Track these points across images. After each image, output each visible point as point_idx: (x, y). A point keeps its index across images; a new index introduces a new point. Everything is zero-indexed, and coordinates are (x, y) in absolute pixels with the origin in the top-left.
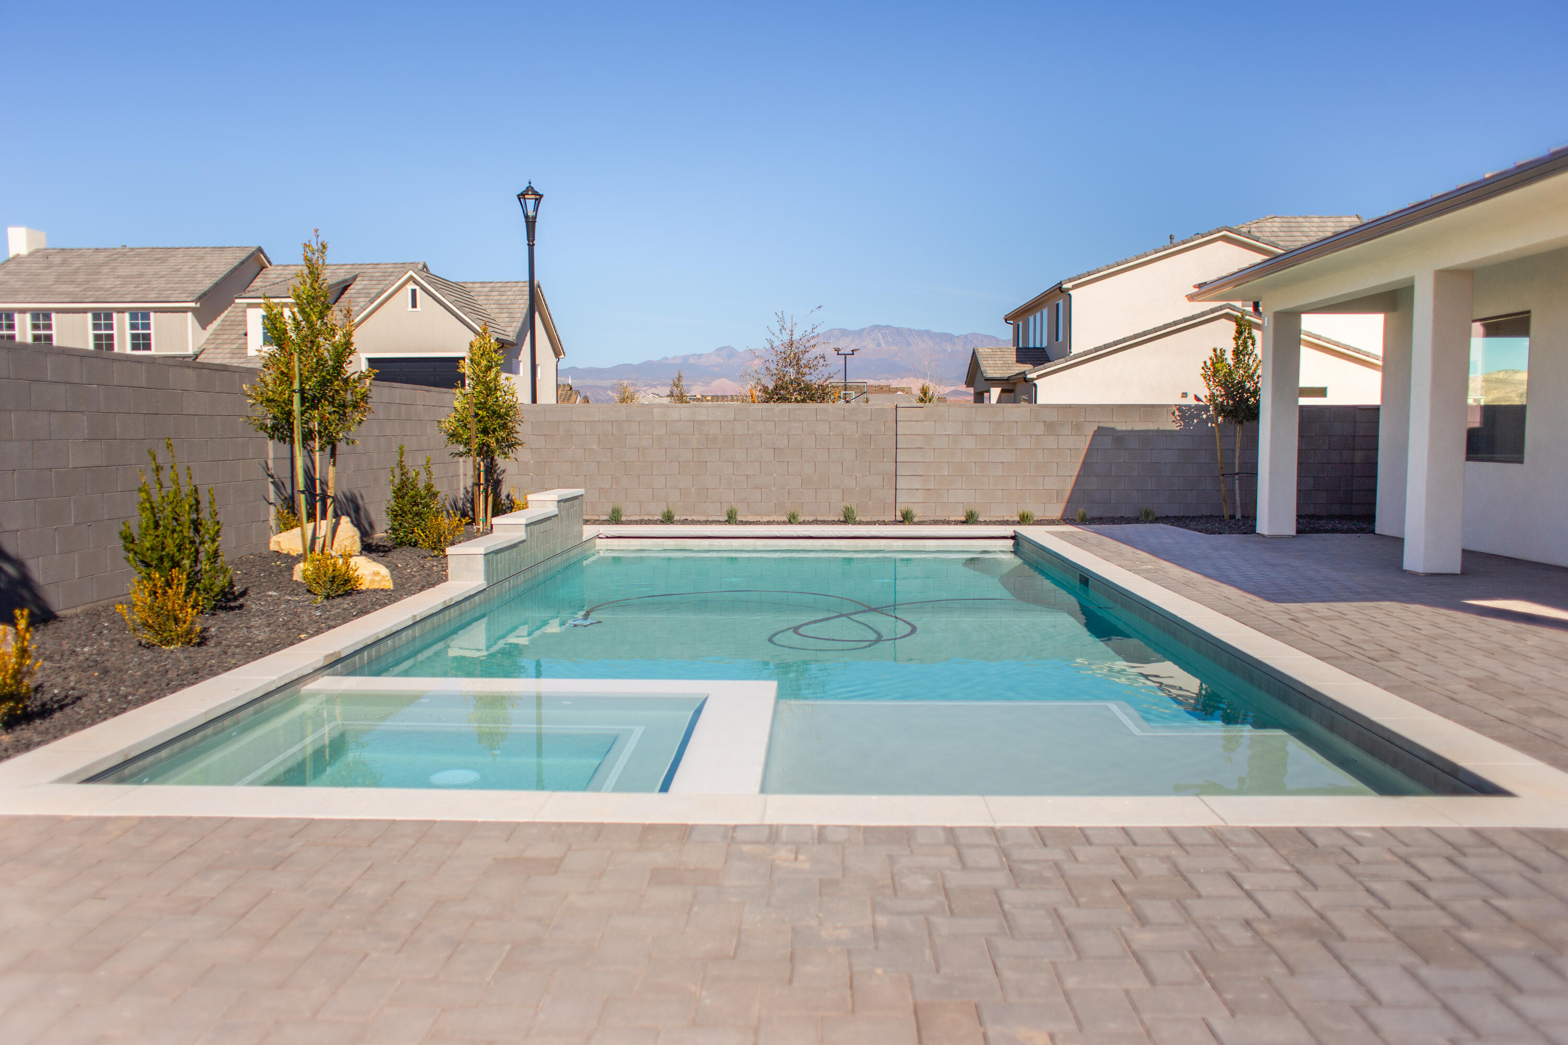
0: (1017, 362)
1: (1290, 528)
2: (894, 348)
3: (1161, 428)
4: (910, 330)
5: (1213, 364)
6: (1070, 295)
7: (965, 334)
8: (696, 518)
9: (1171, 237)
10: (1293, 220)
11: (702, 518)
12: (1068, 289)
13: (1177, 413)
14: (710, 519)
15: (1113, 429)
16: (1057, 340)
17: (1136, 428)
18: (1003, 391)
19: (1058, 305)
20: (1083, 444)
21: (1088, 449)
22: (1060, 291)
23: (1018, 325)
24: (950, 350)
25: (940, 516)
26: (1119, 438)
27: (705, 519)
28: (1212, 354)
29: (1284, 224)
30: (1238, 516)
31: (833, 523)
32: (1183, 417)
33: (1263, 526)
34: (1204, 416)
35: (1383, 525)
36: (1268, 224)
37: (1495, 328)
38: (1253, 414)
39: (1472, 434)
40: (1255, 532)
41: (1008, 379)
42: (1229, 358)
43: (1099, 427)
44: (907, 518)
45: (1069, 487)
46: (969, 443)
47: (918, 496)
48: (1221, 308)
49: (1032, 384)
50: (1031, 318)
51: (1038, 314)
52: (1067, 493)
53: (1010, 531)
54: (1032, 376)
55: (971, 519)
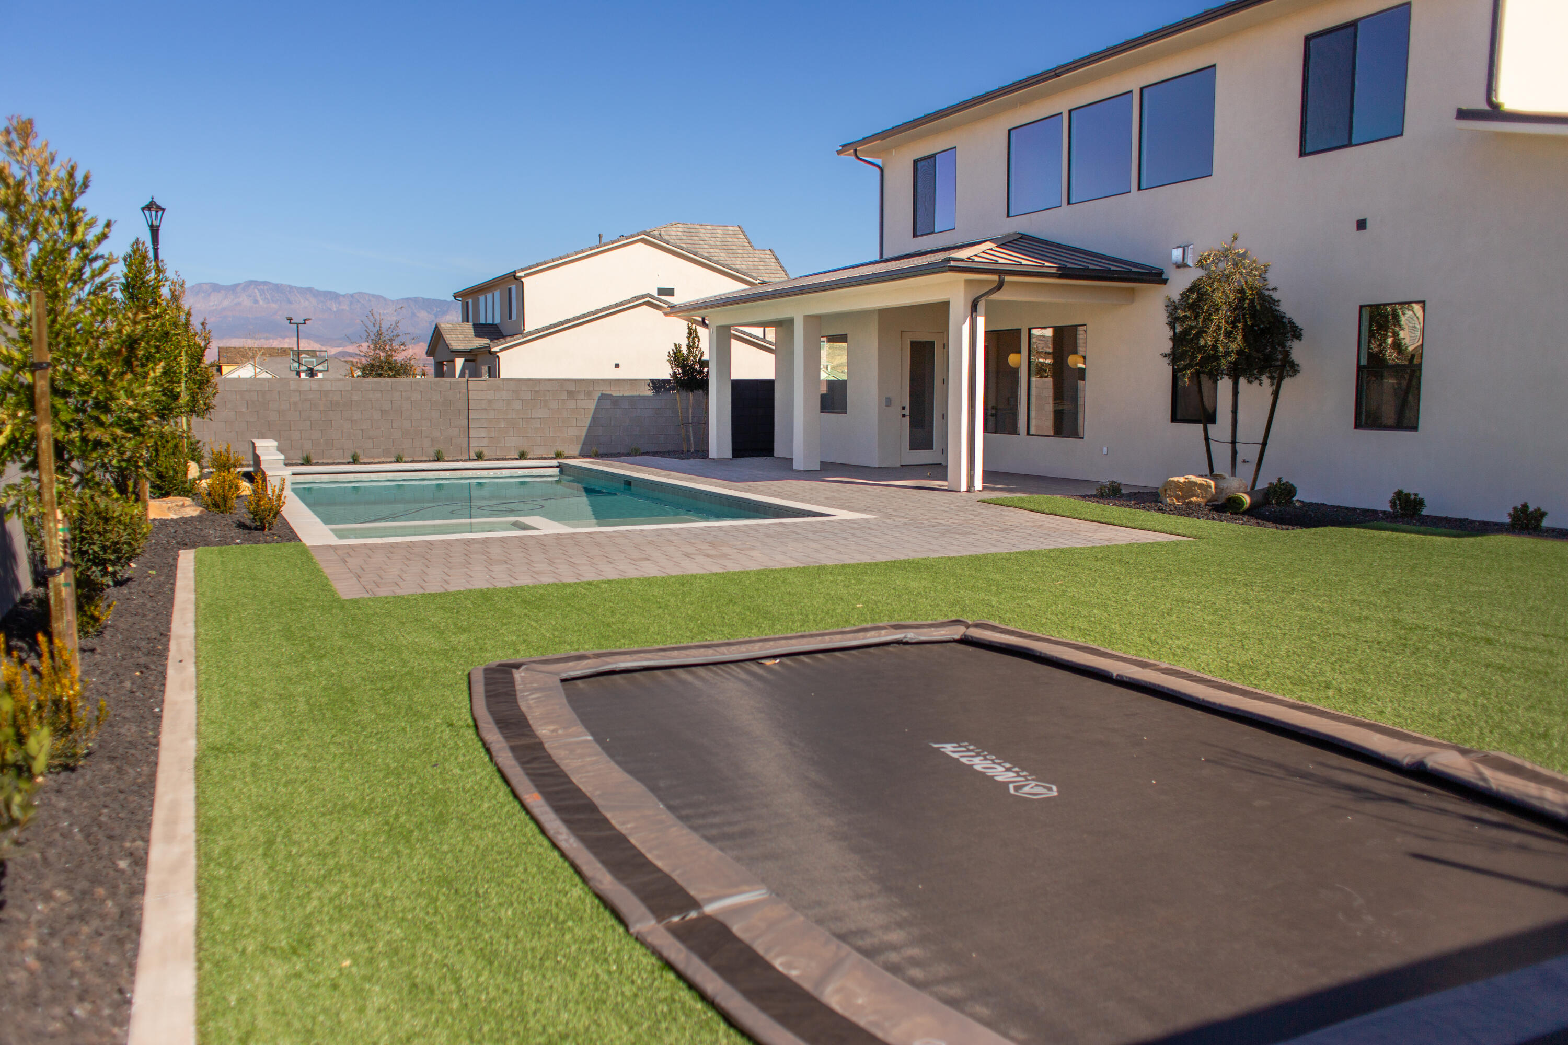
0: (476, 336)
1: (728, 454)
2: (274, 306)
3: (642, 394)
4: (291, 287)
5: (674, 353)
6: (523, 282)
7: (351, 292)
8: (325, 461)
9: (600, 236)
10: (693, 227)
12: (521, 277)
13: (652, 385)
14: (336, 461)
15: (611, 395)
16: (510, 318)
17: (625, 394)
18: (466, 361)
19: (510, 290)
20: (592, 405)
21: (596, 409)
22: (515, 278)
23: (467, 303)
24: (335, 310)
25: (499, 455)
26: (616, 401)
28: (673, 347)
30: (692, 450)
31: (430, 461)
32: (655, 387)
33: (713, 453)
34: (670, 387)
35: (779, 450)
36: (674, 229)
37: (832, 339)
38: (703, 385)
39: (823, 397)
40: (707, 457)
41: (471, 351)
42: (684, 350)
43: (602, 394)
44: (480, 457)
45: (584, 434)
46: (517, 405)
47: (485, 443)
48: (643, 296)
49: (494, 356)
50: (482, 298)
51: (489, 296)
52: (583, 438)
53: (555, 462)
54: (493, 350)
55: (522, 456)
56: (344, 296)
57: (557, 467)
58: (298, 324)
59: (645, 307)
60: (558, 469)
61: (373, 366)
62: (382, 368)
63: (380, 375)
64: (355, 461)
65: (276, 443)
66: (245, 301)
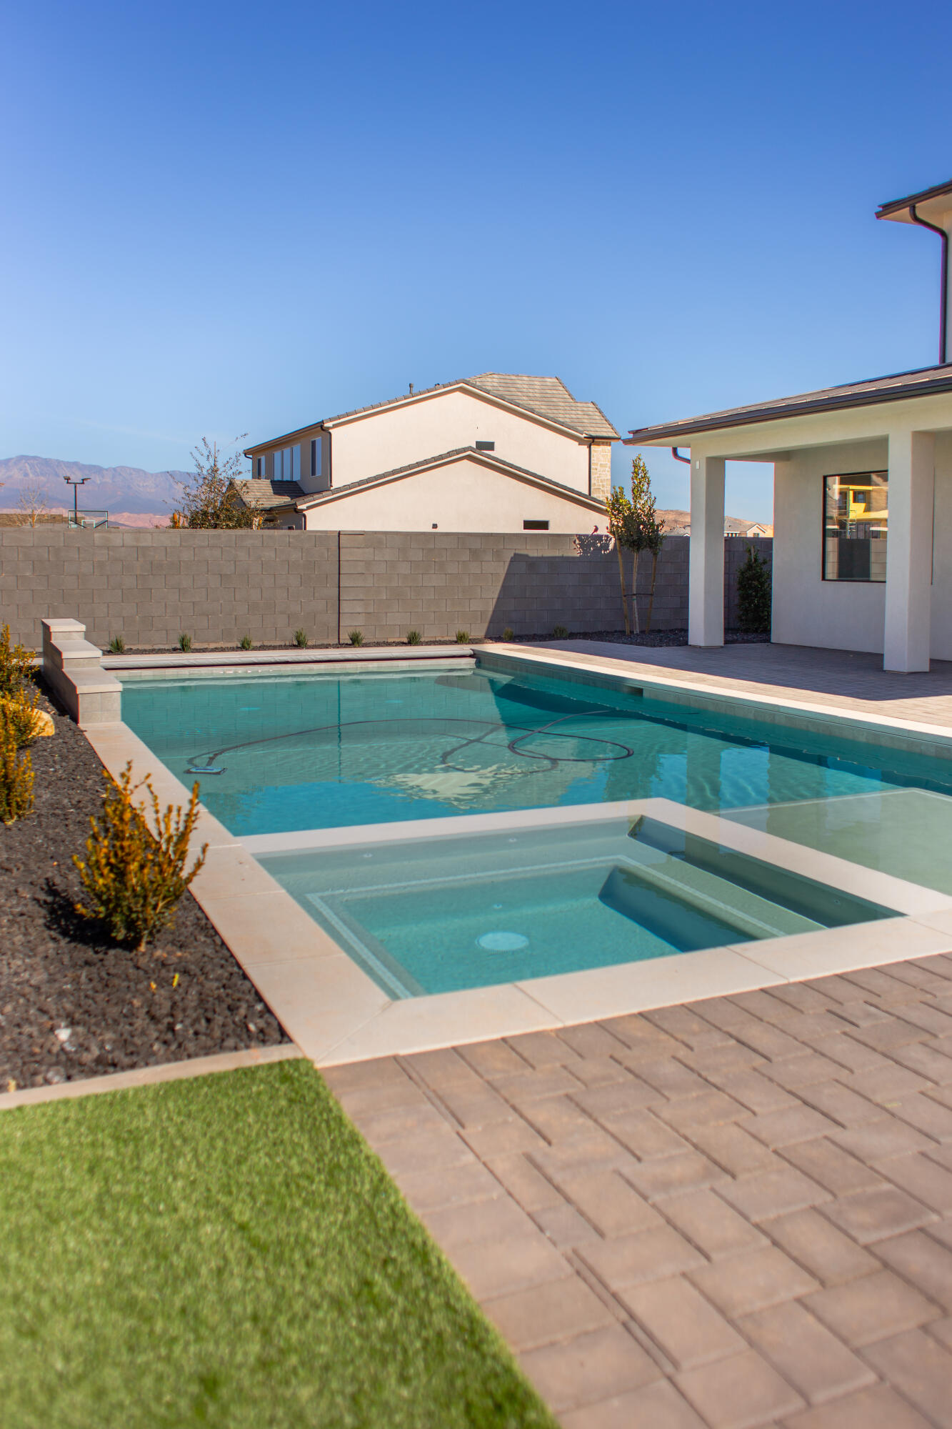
0: (276, 493)
1: (719, 640)
2: (42, 478)
3: (565, 555)
5: (614, 501)
6: (330, 434)
7: (113, 466)
8: (141, 647)
9: (409, 385)
10: (508, 377)
11: (148, 647)
12: (329, 428)
13: (577, 542)
14: (156, 647)
15: (527, 556)
16: (313, 473)
17: (545, 555)
19: (314, 443)
20: (502, 570)
21: (506, 574)
22: (321, 429)
23: (259, 460)
24: (99, 482)
25: (380, 638)
26: (532, 564)
27: (151, 648)
29: (502, 381)
30: (637, 630)
31: (287, 647)
32: (582, 546)
33: (697, 638)
34: (599, 545)
35: (779, 635)
36: (490, 380)
41: (271, 509)
43: (515, 554)
44: (355, 641)
45: (491, 609)
46: (404, 569)
47: (360, 621)
48: (464, 450)
49: (300, 515)
50: (277, 455)
51: (287, 451)
52: (490, 613)
53: (466, 649)
54: (299, 507)
55: (413, 640)
56: (107, 470)
57: (471, 656)
58: (75, 484)
59: (465, 461)
60: (473, 661)
61: (205, 513)
62: (218, 517)
63: (215, 526)
64: (184, 647)
65: (83, 628)
66: (16, 474)
